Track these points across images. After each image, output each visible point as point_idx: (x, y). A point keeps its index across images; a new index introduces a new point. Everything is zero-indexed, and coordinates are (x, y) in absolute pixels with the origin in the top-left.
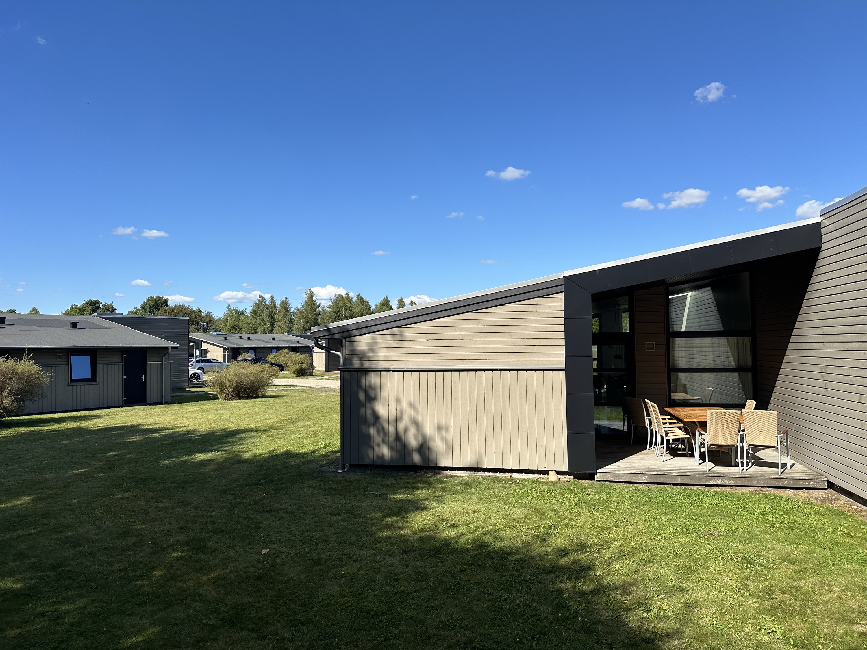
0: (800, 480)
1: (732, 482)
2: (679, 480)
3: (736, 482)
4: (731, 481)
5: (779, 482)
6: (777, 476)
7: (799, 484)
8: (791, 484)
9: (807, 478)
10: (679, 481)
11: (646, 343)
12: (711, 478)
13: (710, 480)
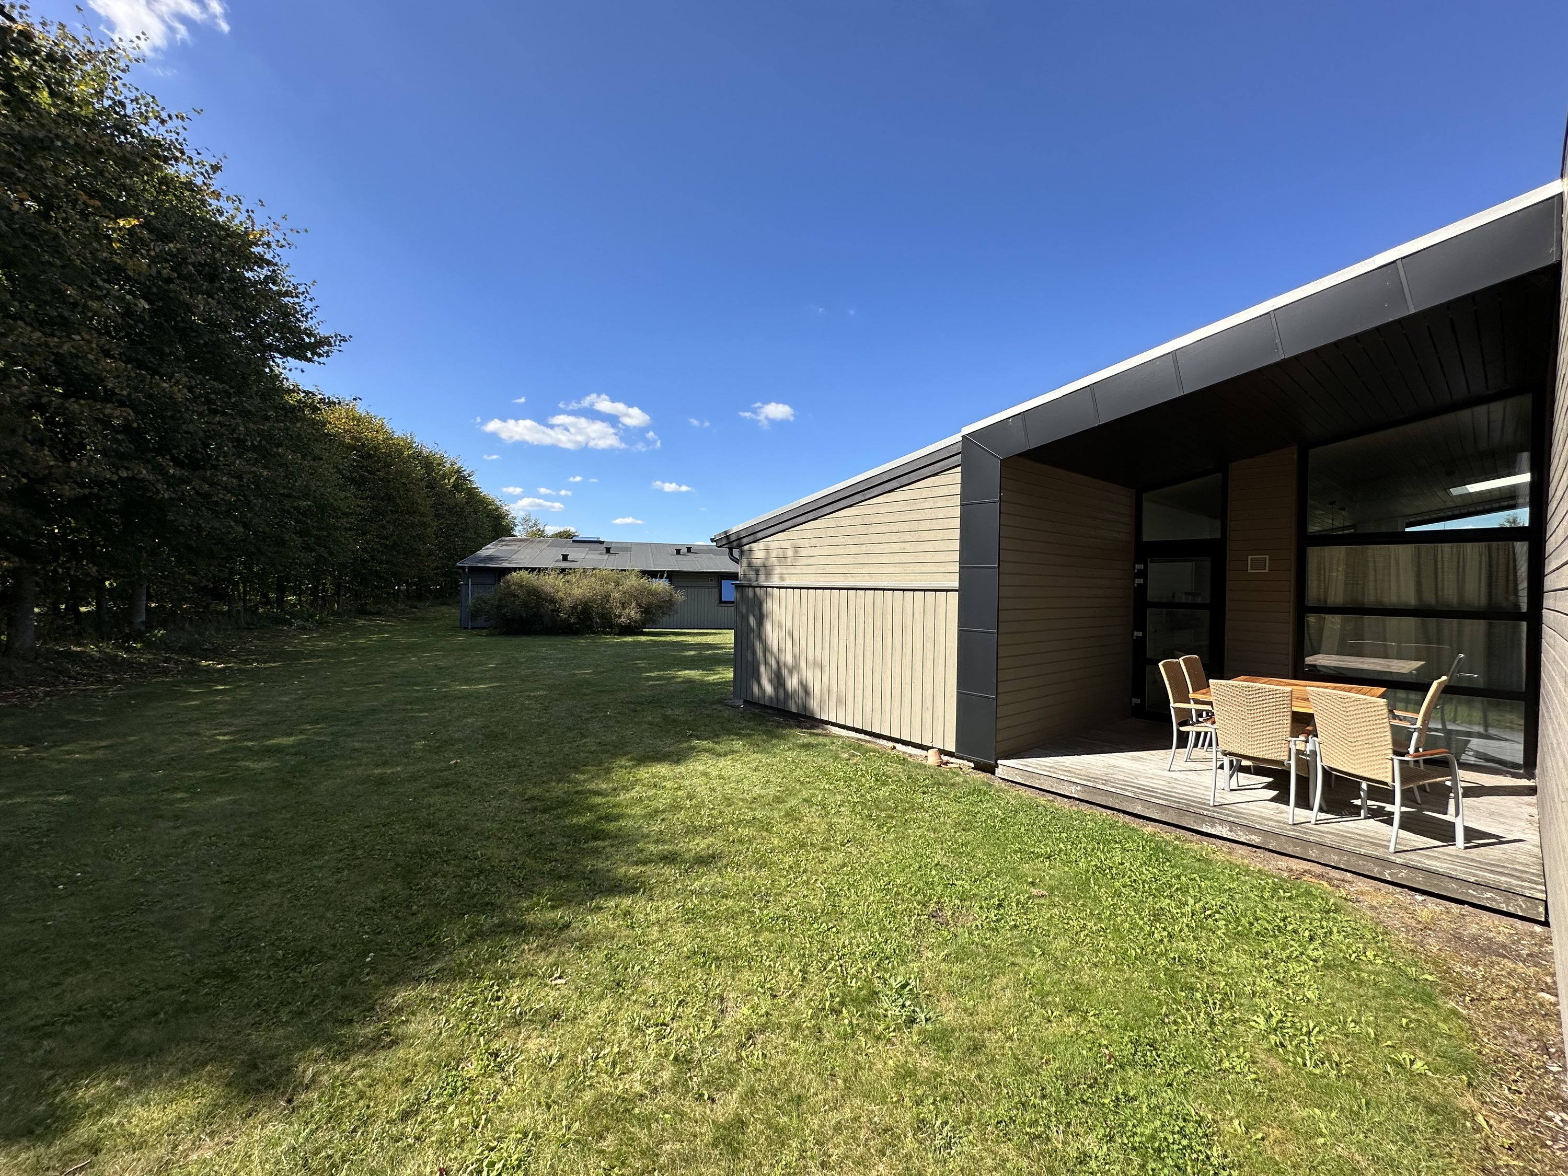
0: (1451, 880)
1: (1256, 839)
2: (1139, 808)
3: (1265, 842)
4: (1253, 837)
5: (1384, 868)
6: (1379, 853)
7: (1446, 889)
8: (1419, 881)
9: (1472, 879)
10: (1138, 810)
11: (1250, 557)
12: (1207, 819)
13: (1204, 822)
